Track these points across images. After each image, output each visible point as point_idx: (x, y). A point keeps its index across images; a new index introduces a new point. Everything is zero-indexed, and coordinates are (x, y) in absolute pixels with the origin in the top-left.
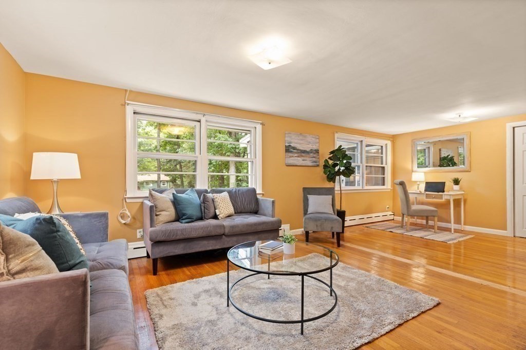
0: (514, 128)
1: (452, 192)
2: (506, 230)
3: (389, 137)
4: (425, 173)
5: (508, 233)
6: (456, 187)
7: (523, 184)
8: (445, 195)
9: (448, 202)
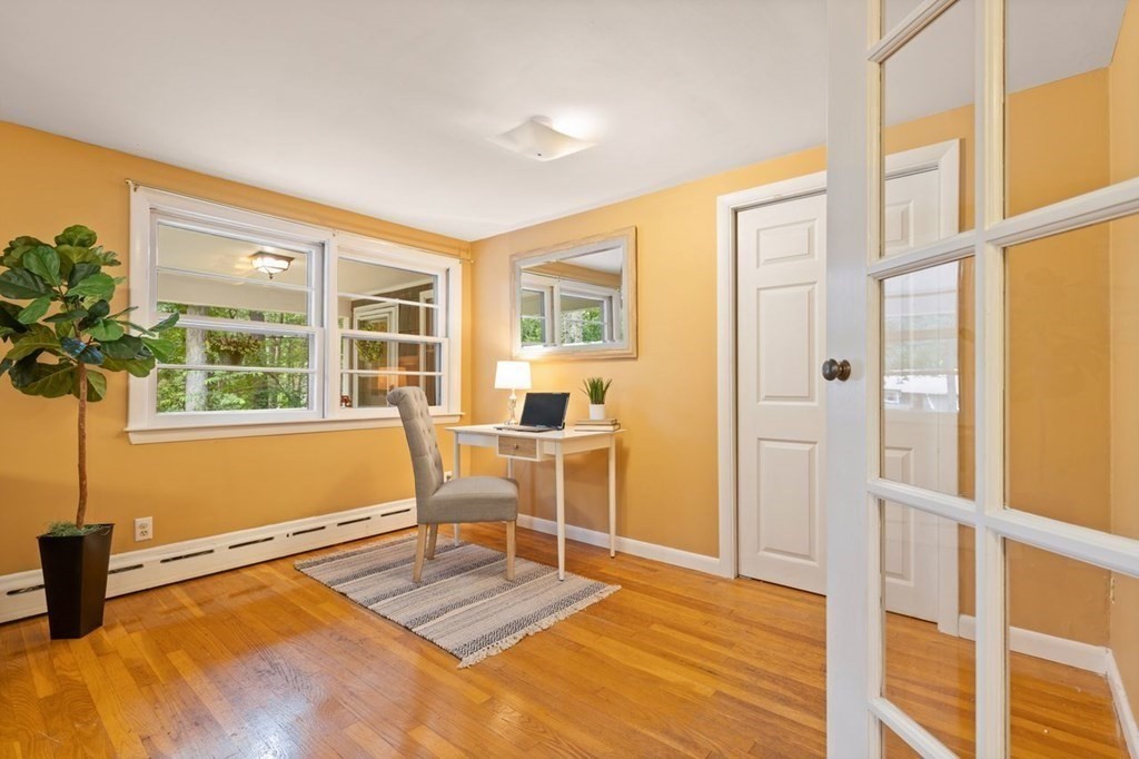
0: (736, 212)
1: (582, 426)
2: (717, 556)
3: (460, 249)
4: (533, 363)
5: (720, 566)
6: (596, 411)
7: (758, 401)
8: (542, 440)
9: (550, 464)
